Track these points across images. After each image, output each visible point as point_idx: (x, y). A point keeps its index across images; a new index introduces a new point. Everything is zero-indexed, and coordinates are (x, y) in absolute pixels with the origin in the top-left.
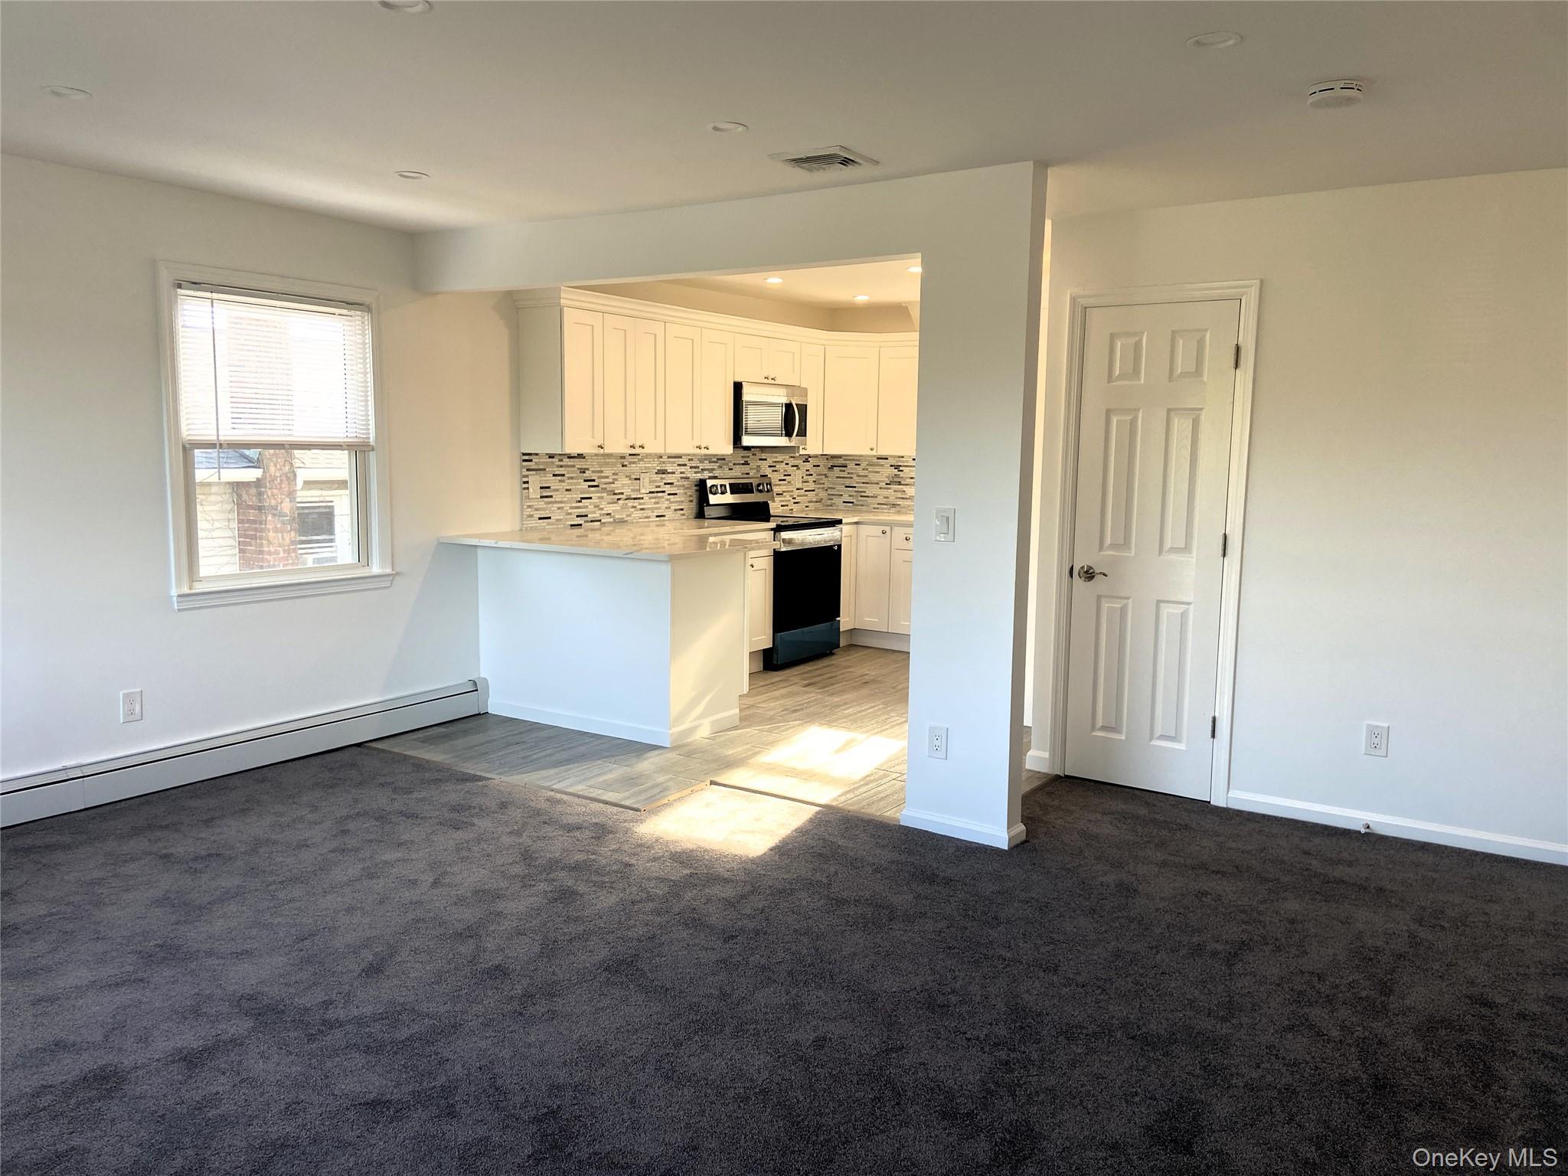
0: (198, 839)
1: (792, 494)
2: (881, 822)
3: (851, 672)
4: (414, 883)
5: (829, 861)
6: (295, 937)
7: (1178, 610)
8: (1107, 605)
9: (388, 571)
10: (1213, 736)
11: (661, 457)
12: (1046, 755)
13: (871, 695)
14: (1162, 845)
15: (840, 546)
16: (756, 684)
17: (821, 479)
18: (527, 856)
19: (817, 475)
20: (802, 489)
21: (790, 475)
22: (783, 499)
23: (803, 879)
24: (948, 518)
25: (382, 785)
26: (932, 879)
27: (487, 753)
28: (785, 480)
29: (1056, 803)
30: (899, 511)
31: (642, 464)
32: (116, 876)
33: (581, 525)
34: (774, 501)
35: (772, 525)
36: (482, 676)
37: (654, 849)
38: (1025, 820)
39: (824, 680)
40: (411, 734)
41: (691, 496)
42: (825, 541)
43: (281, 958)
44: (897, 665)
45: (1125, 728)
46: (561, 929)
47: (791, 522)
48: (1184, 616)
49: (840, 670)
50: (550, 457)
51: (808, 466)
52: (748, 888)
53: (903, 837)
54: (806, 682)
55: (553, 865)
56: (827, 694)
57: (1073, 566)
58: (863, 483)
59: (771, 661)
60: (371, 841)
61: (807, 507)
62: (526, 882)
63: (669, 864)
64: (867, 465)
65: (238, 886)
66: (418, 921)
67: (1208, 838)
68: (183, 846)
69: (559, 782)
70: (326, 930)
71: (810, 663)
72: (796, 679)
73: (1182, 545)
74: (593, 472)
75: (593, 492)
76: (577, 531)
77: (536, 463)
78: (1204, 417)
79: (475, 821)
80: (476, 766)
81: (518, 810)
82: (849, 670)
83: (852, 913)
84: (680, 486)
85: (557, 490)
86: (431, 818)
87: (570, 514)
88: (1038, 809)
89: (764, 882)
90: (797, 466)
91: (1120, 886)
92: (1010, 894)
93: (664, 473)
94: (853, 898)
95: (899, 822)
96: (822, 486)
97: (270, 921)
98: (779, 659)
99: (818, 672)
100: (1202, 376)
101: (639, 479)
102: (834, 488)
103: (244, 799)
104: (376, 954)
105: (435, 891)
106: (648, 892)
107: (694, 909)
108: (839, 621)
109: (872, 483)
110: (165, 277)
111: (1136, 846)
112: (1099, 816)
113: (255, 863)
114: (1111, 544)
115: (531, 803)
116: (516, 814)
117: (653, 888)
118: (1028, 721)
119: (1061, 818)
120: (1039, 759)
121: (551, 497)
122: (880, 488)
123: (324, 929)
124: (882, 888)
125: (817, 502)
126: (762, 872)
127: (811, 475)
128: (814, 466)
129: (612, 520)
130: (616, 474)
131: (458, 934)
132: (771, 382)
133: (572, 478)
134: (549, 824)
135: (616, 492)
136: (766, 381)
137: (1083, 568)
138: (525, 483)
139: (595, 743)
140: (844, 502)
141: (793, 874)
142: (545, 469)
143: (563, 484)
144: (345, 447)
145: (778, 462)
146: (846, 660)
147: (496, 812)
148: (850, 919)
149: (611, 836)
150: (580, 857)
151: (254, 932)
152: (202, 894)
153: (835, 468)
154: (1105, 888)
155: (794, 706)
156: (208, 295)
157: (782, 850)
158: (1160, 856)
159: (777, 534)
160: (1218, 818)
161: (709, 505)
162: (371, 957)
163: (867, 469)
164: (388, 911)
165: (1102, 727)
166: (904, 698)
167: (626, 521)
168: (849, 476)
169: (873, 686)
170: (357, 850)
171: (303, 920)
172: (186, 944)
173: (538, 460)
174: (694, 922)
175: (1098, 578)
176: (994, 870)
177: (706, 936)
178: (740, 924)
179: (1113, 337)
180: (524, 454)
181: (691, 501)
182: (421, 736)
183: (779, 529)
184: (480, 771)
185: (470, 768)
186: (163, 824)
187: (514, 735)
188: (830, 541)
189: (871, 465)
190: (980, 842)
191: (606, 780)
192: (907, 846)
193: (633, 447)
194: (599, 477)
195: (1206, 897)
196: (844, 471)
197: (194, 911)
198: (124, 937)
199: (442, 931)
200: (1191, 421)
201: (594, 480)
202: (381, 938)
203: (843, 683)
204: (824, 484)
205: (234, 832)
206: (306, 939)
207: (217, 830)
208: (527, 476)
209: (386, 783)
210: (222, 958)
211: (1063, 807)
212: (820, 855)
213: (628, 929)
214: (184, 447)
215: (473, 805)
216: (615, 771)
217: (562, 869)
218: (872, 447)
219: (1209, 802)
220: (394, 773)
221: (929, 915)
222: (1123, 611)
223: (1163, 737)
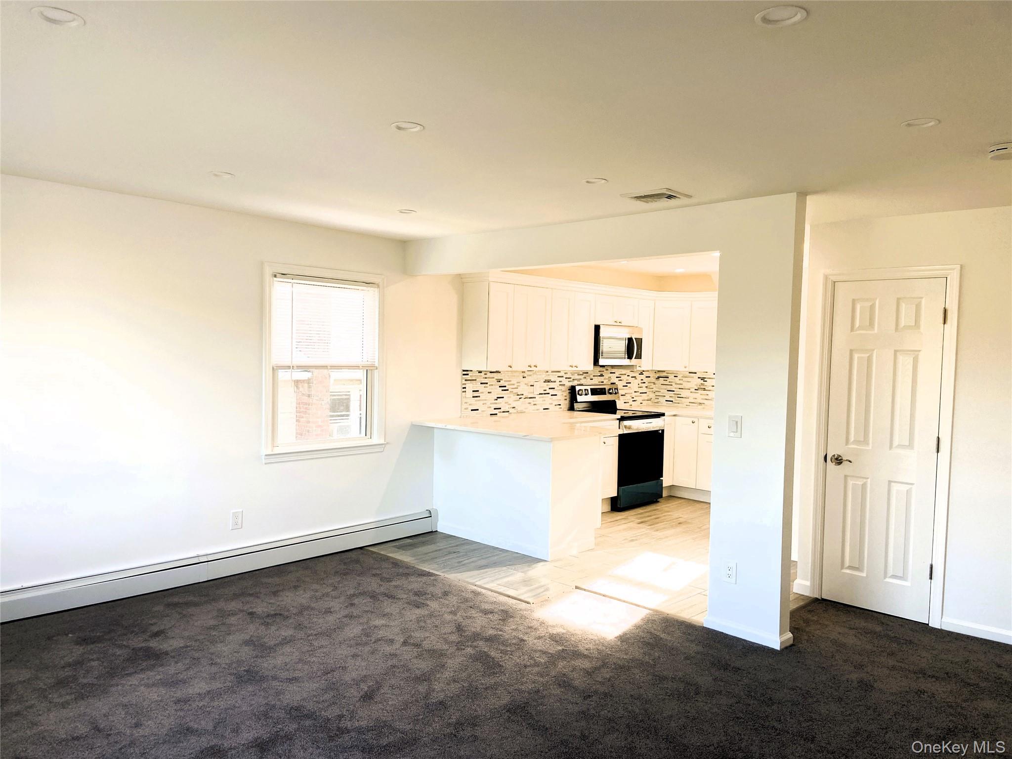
0: (270, 604)
1: (631, 395)
2: (690, 623)
3: (670, 515)
4: (392, 641)
5: (655, 648)
6: (322, 672)
7: (905, 488)
8: (851, 482)
9: (382, 441)
10: (931, 578)
11: (547, 372)
12: (808, 583)
13: (684, 532)
14: (892, 654)
15: (663, 431)
16: (606, 520)
17: (651, 385)
18: (459, 628)
19: (649, 383)
20: (638, 392)
21: (630, 383)
22: (625, 398)
23: (637, 660)
24: (737, 422)
25: (374, 575)
26: (726, 667)
27: (436, 558)
28: (627, 386)
29: (815, 618)
30: (704, 408)
31: (535, 376)
32: (224, 624)
33: (497, 414)
34: (619, 399)
35: (618, 416)
36: (434, 508)
37: (539, 631)
38: (793, 630)
39: (652, 519)
40: (391, 542)
41: (565, 396)
42: (653, 428)
43: (315, 685)
44: (702, 512)
45: (865, 568)
46: (480, 680)
47: (630, 414)
48: (908, 492)
49: (662, 514)
50: (479, 372)
51: (643, 377)
52: (599, 663)
53: (705, 635)
54: (640, 521)
55: (476, 636)
56: (654, 530)
57: (826, 455)
58: (679, 389)
59: (616, 505)
60: (367, 612)
61: (641, 403)
62: (460, 646)
63: (548, 642)
64: (682, 377)
65: (291, 635)
66: (394, 667)
67: (926, 651)
68: (261, 607)
69: (480, 580)
70: (341, 668)
71: (642, 508)
72: (632, 518)
73: (907, 444)
74: (505, 381)
75: (505, 394)
76: (494, 417)
77: (471, 376)
78: (921, 356)
79: (428, 602)
80: (429, 566)
81: (455, 598)
82: (669, 514)
83: (669, 687)
84: (559, 390)
85: (482, 393)
86: (402, 598)
87: (490, 407)
88: (801, 622)
89: (611, 660)
90: (635, 377)
91: (861, 681)
92: (781, 682)
93: (549, 382)
94: (670, 676)
95: (703, 624)
96: (652, 390)
97: (309, 659)
98: (621, 504)
99: (648, 514)
100: (919, 329)
101: (533, 386)
102: (660, 392)
103: (295, 580)
104: (369, 687)
105: (405, 648)
106: (535, 660)
107: (565, 674)
108: (662, 480)
109: (685, 389)
110: (268, 272)
111: (873, 653)
112: (846, 630)
113: (301, 621)
114: (854, 441)
115: (462, 594)
116: (453, 600)
117: (538, 657)
118: (794, 557)
119: (818, 629)
120: (803, 586)
121: (479, 396)
122: (691, 392)
123: (340, 667)
124: (691, 670)
125: (648, 400)
126: (609, 652)
127: (644, 383)
128: (646, 377)
129: (515, 411)
130: (519, 382)
131: (418, 678)
132: (618, 324)
133: (492, 385)
134: (473, 608)
135: (519, 393)
136: (615, 324)
137: (834, 456)
138: (464, 388)
139: (502, 556)
140: (666, 401)
141: (630, 655)
142: (476, 380)
143: (486, 389)
144: (361, 368)
145: (623, 374)
146: (666, 507)
147: (442, 598)
148: (668, 691)
149: (512, 619)
150: (491, 632)
151: (300, 666)
152: (271, 639)
153: (660, 378)
154: (850, 683)
155: (631, 537)
156: (291, 281)
157: (623, 639)
158: (891, 662)
159: (621, 422)
160: (934, 636)
161: (577, 402)
162: (366, 689)
163: (682, 380)
164: (377, 659)
165: (849, 566)
166: (707, 536)
167: (525, 412)
168: (670, 384)
169: (684, 526)
170: (359, 617)
171: (328, 661)
172: (261, 671)
173: (471, 374)
174: (564, 682)
175: (844, 463)
176: (770, 664)
177: (572, 694)
178: (594, 687)
179: (854, 302)
180: (464, 371)
181: (566, 399)
182: (397, 544)
183: (623, 419)
184: (432, 569)
185: (426, 568)
186: (251, 592)
187: (452, 547)
188: (657, 427)
189: (686, 377)
190: (761, 644)
191: (508, 581)
192: (708, 642)
193: (530, 366)
194: (509, 385)
195: (924, 694)
196: (666, 380)
197: (266, 650)
198: (227, 664)
199: (408, 675)
200: (912, 359)
201: (505, 386)
202: (372, 677)
203: (665, 523)
204: (653, 388)
205: (290, 600)
206: (329, 673)
207: (280, 599)
208: (465, 384)
209: (376, 574)
210: (281, 681)
211: (821, 622)
212: (649, 644)
213: (522, 684)
214: (273, 368)
215: (428, 592)
216: (515, 575)
217: (481, 640)
218: (686, 366)
219: (928, 624)
220: (381, 568)
221: (724, 692)
222: (864, 486)
223: (894, 577)
